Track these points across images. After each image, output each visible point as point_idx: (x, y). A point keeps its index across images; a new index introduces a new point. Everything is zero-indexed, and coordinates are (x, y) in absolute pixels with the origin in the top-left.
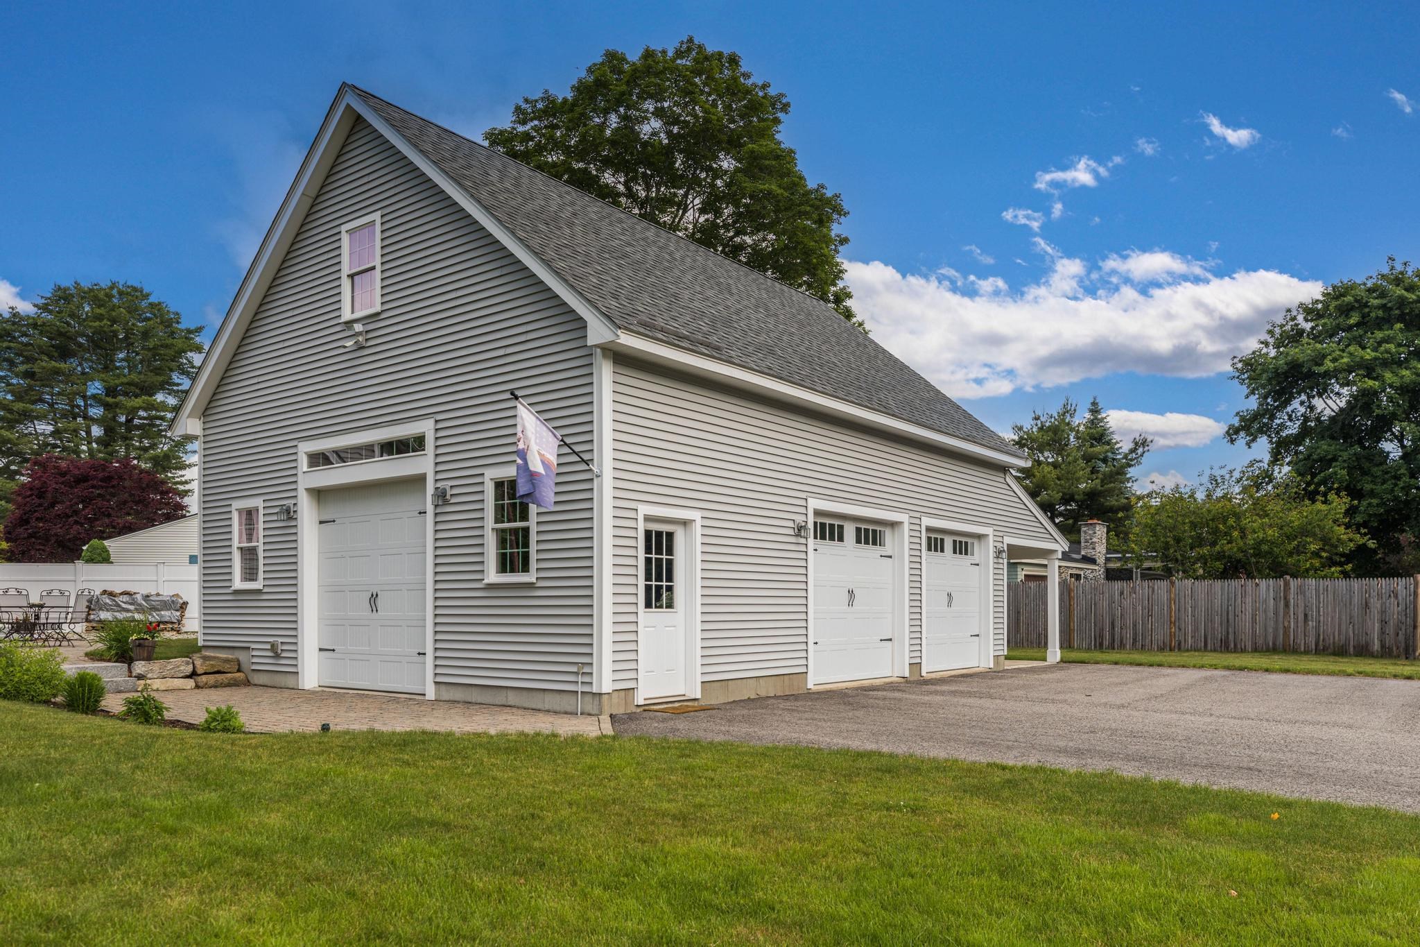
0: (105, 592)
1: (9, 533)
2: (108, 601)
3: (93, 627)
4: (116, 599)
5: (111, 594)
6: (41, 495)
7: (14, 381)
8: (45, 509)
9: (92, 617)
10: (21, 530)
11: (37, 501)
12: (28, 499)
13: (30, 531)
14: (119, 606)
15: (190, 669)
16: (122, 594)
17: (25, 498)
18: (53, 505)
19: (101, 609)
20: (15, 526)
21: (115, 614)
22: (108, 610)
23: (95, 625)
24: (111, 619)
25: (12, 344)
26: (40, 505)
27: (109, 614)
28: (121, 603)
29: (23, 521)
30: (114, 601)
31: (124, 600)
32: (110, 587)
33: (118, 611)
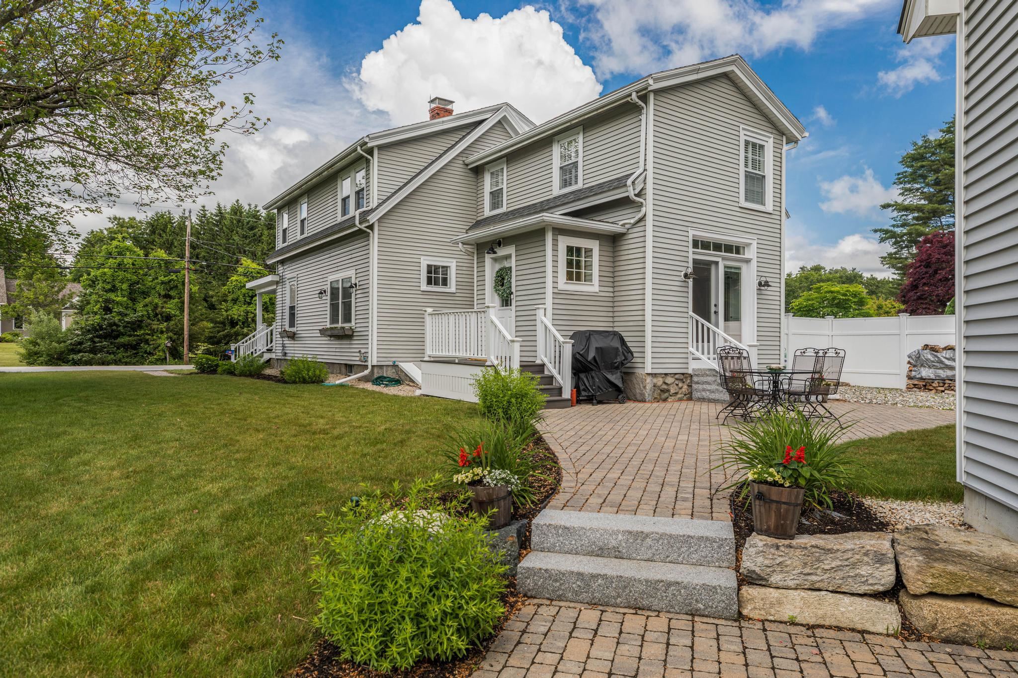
0: (926, 347)
1: (904, 296)
2: (929, 357)
3: (915, 385)
4: (939, 355)
5: (934, 349)
6: (928, 266)
7: (925, 190)
8: (930, 276)
9: (913, 373)
10: (912, 294)
11: (925, 270)
12: (918, 270)
13: (918, 294)
14: (942, 362)
15: (885, 577)
16: (945, 349)
17: (916, 268)
18: (936, 272)
19: (922, 365)
20: (909, 291)
21: (938, 371)
22: (930, 367)
23: (916, 382)
24: (932, 376)
25: (924, 163)
26: (926, 273)
27: (931, 370)
28: (944, 360)
29: (914, 287)
30: (936, 356)
31: (948, 356)
32: (932, 342)
33: (941, 368)
